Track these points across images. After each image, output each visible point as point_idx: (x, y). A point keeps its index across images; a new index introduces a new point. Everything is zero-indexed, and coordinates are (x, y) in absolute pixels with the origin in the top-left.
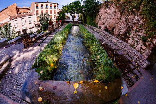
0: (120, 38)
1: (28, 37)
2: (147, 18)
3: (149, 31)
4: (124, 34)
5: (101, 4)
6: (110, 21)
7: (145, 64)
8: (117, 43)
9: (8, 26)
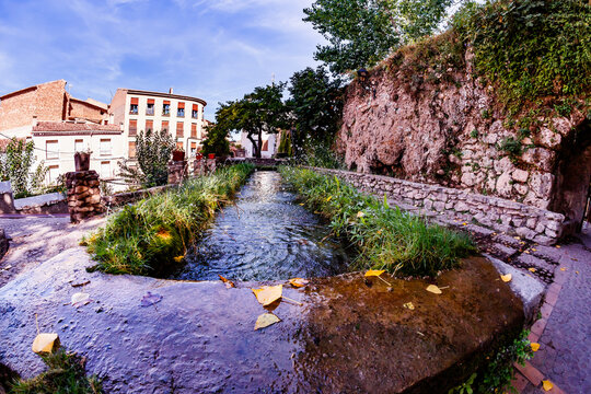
0: (429, 181)
1: (92, 182)
2: (496, 78)
3: (515, 115)
4: (439, 161)
5: (346, 86)
6: (383, 131)
7: (553, 225)
8: (422, 199)
9: (24, 154)
